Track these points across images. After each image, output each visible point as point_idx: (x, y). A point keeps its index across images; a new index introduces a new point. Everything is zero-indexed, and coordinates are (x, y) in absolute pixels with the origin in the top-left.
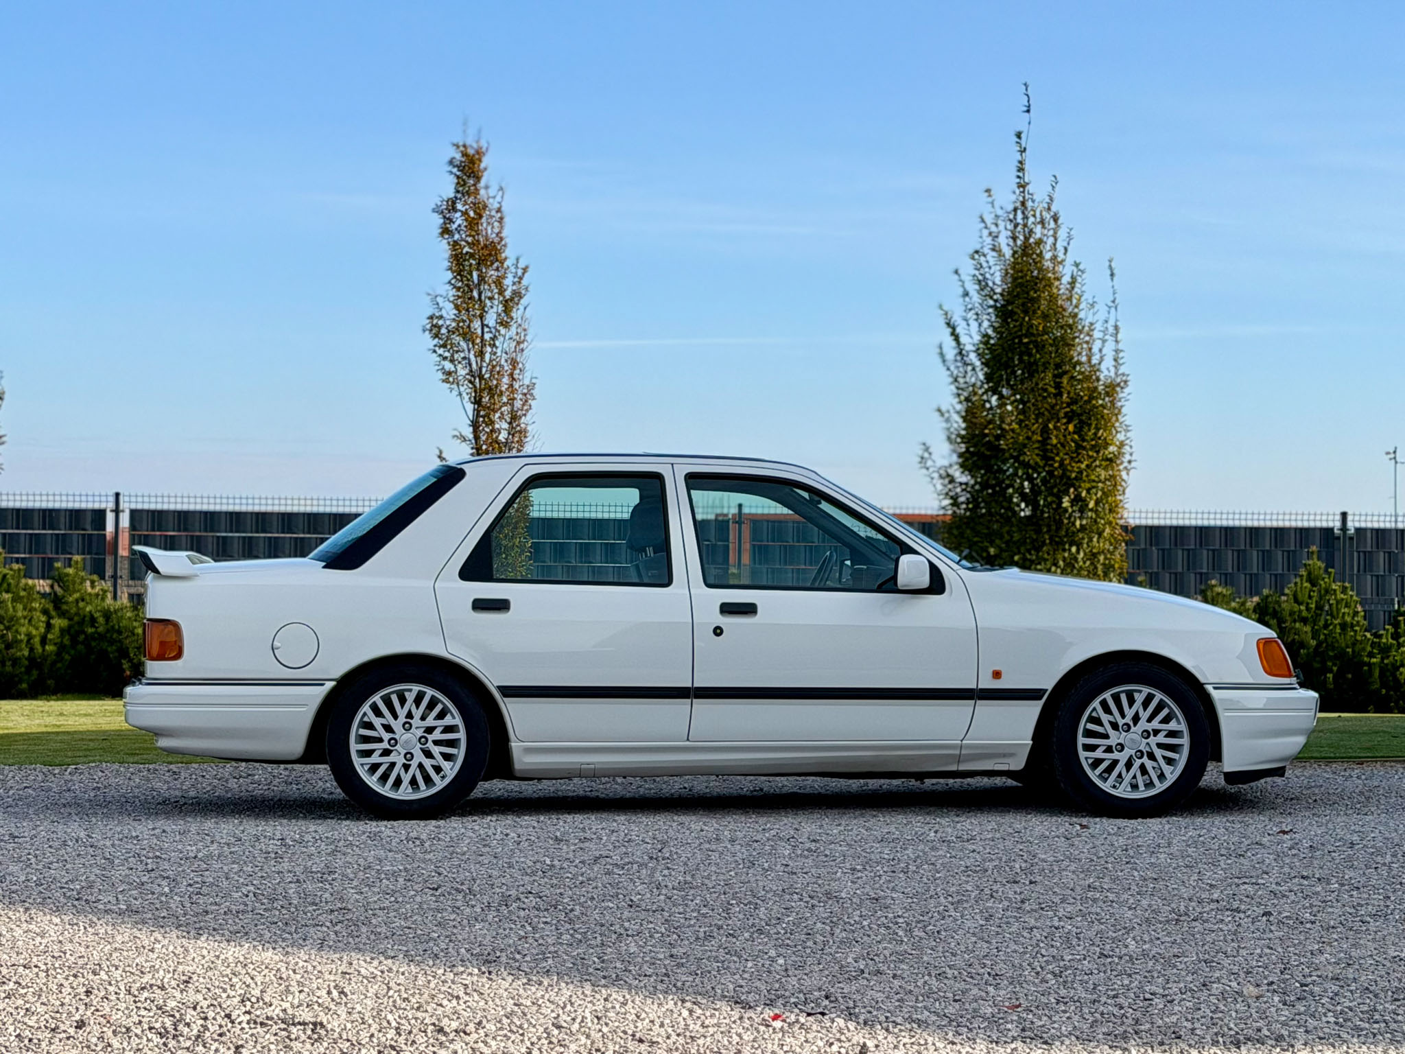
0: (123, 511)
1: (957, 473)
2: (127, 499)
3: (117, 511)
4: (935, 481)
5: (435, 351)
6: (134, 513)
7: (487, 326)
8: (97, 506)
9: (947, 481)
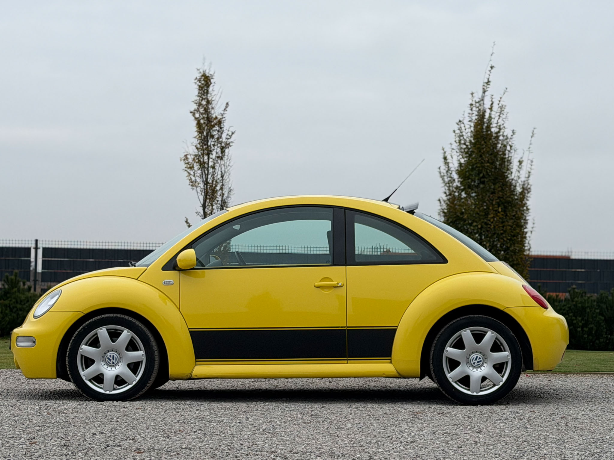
0: (39, 248)
2: (41, 242)
3: (36, 248)
5: (186, 170)
6: (45, 249)
7: (211, 159)
8: (27, 246)
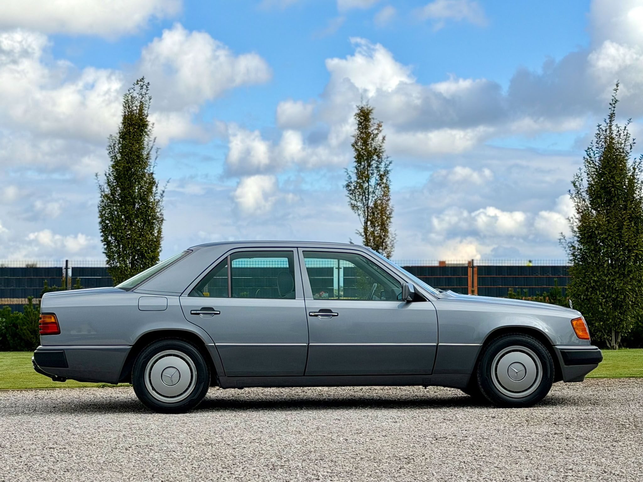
1: (577, 245)
4: (566, 249)
5: (348, 196)
7: (371, 186)
9: (571, 249)
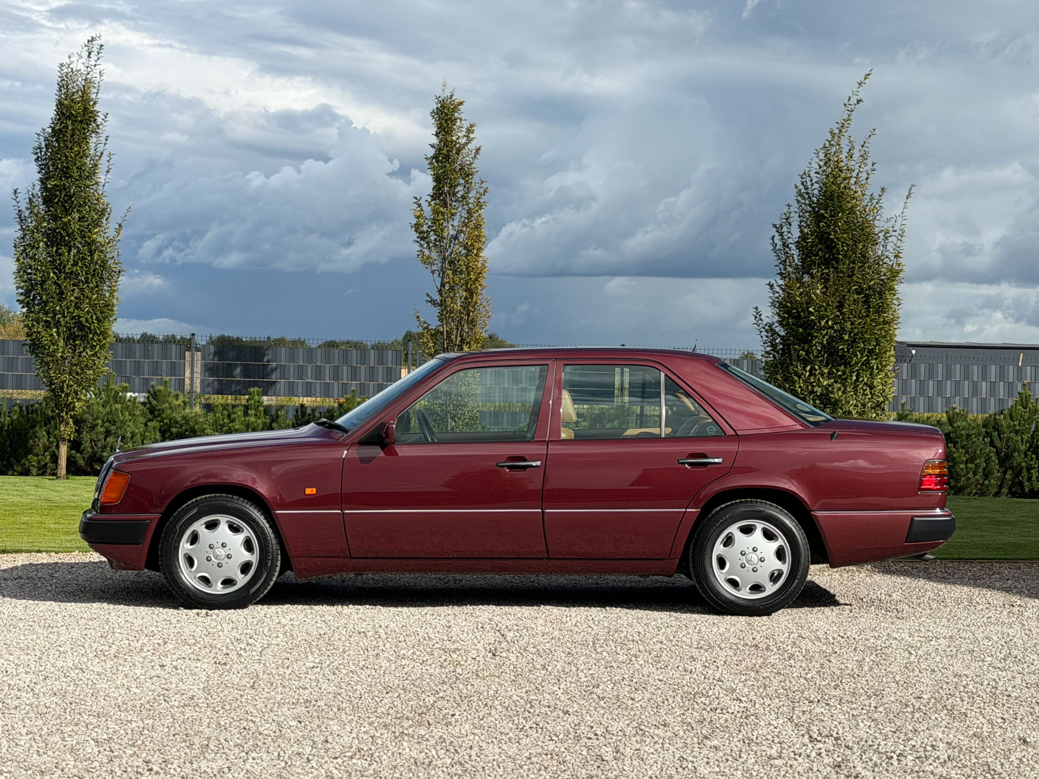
1: (777, 328)
5: (418, 242)
9: (770, 334)
